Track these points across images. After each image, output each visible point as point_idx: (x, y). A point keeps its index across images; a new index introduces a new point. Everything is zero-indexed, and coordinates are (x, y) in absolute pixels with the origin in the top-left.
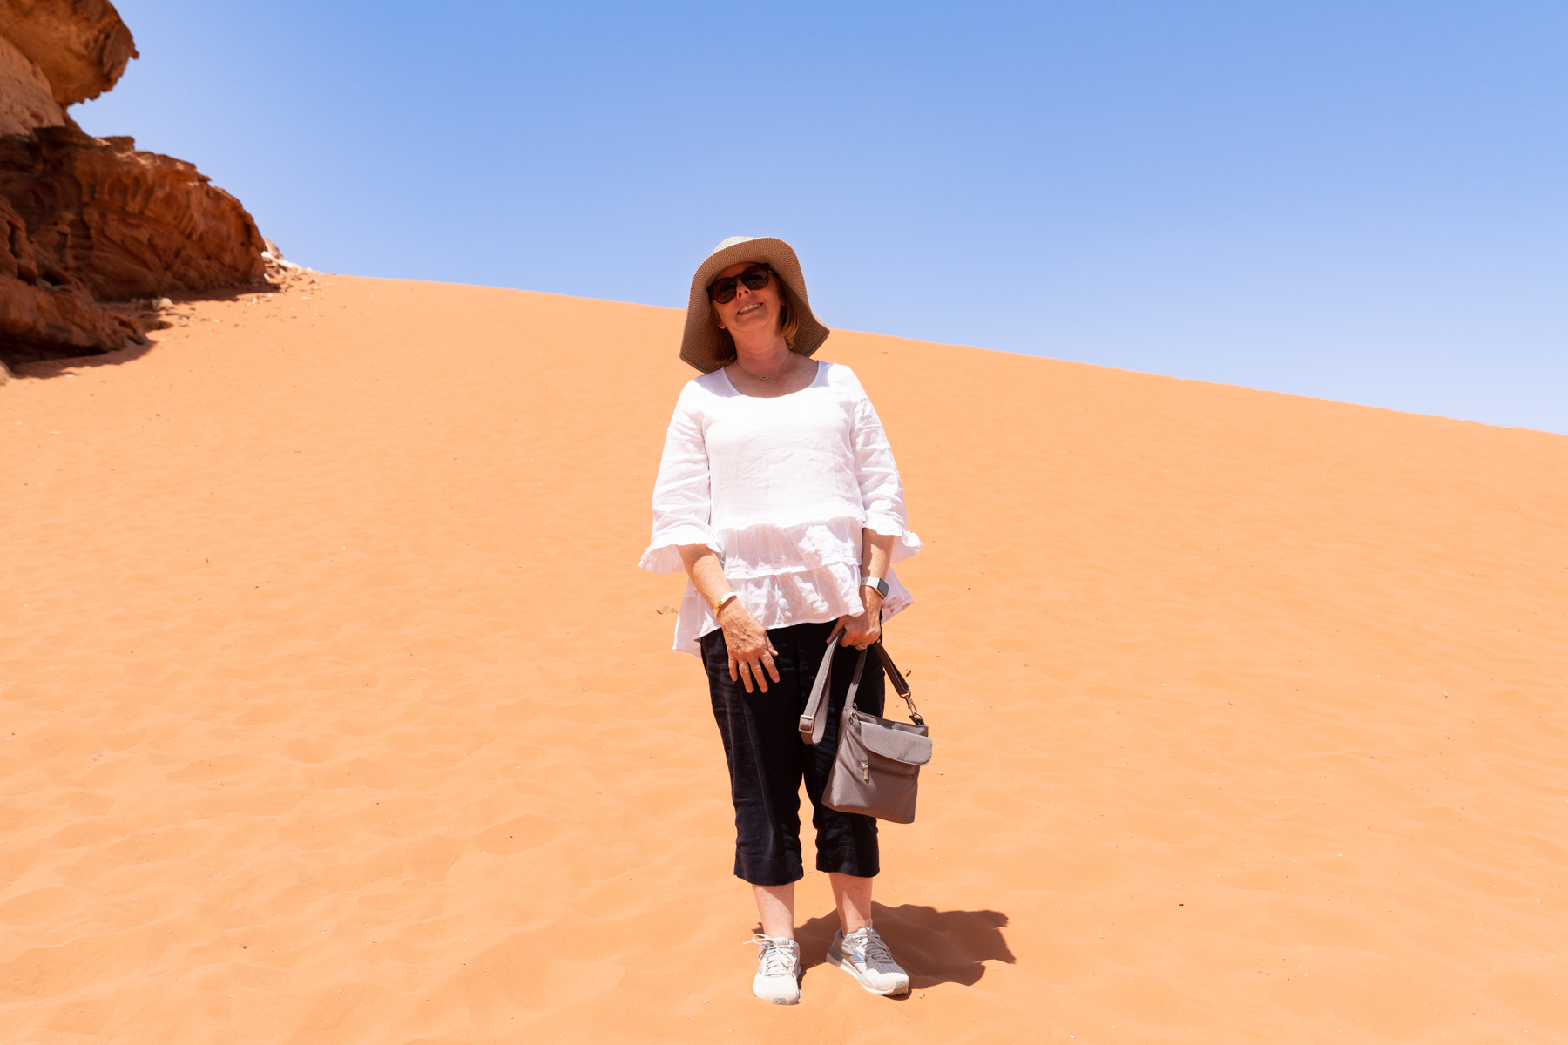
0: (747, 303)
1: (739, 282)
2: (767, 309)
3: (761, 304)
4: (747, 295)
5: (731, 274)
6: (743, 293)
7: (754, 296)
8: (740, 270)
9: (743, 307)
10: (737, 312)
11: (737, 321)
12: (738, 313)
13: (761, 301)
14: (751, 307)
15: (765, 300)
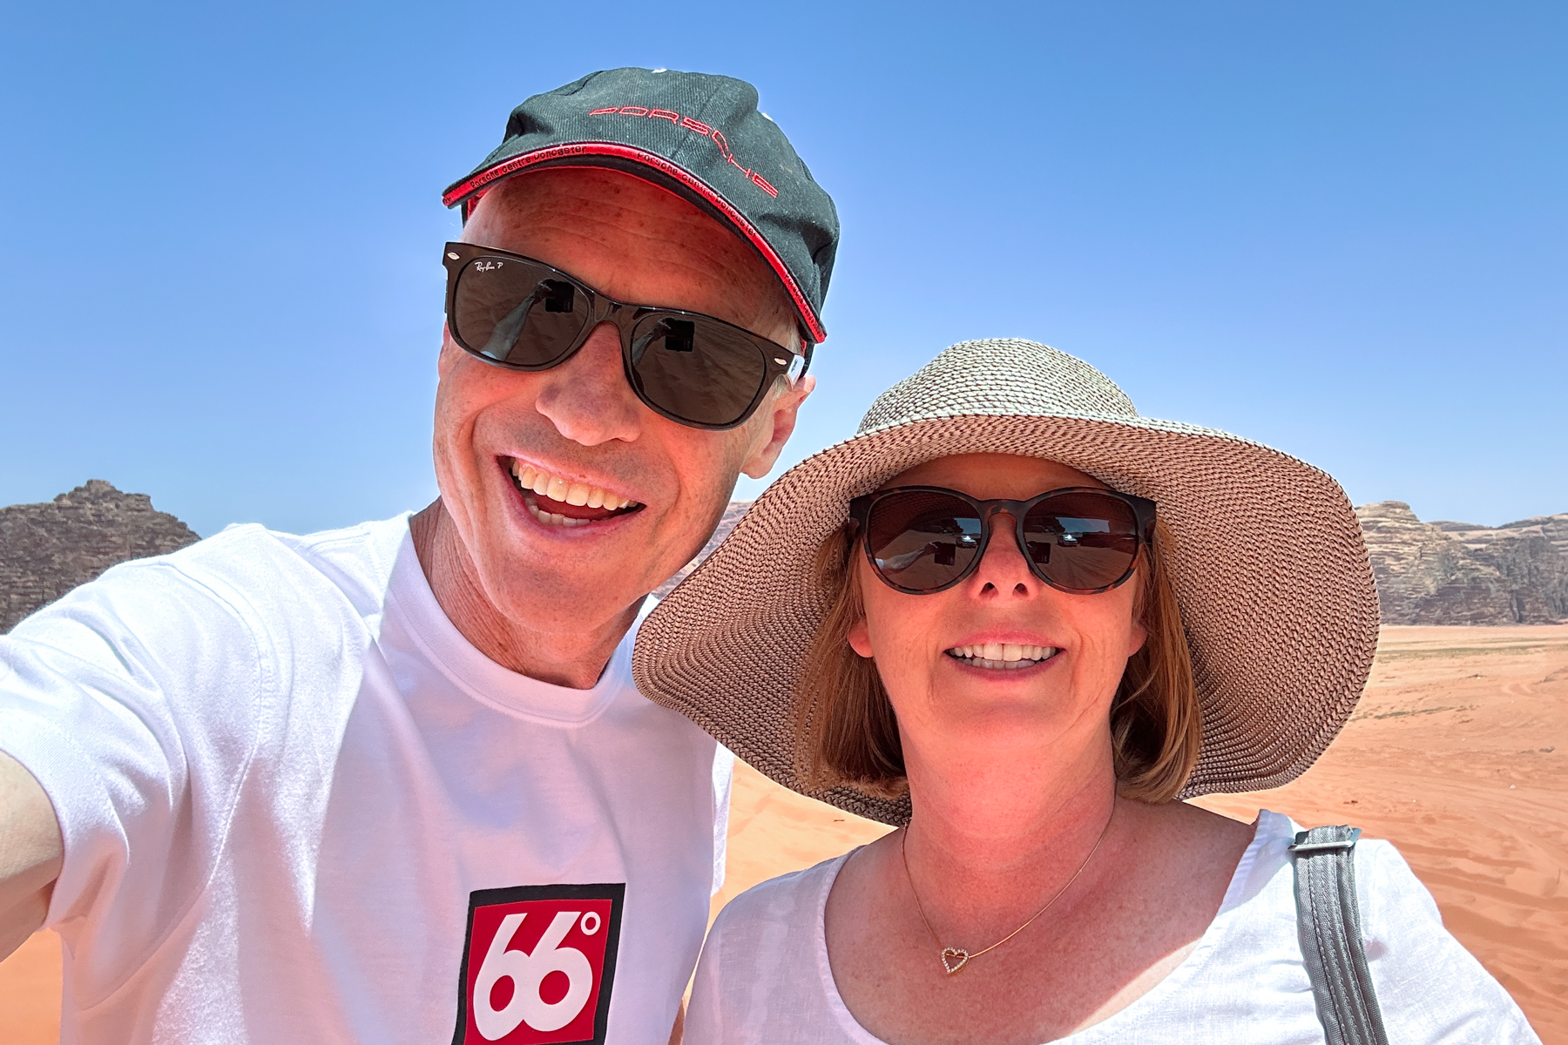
0: (1006, 634)
1: (1003, 536)
2: (1073, 681)
3: (1058, 651)
4: (1018, 601)
5: (977, 483)
6: (1006, 586)
7: (1042, 615)
8: (1025, 485)
9: (981, 639)
10: (946, 646)
11: (935, 682)
12: (949, 653)
13: (1061, 641)
14: (1014, 654)
15: (1078, 642)
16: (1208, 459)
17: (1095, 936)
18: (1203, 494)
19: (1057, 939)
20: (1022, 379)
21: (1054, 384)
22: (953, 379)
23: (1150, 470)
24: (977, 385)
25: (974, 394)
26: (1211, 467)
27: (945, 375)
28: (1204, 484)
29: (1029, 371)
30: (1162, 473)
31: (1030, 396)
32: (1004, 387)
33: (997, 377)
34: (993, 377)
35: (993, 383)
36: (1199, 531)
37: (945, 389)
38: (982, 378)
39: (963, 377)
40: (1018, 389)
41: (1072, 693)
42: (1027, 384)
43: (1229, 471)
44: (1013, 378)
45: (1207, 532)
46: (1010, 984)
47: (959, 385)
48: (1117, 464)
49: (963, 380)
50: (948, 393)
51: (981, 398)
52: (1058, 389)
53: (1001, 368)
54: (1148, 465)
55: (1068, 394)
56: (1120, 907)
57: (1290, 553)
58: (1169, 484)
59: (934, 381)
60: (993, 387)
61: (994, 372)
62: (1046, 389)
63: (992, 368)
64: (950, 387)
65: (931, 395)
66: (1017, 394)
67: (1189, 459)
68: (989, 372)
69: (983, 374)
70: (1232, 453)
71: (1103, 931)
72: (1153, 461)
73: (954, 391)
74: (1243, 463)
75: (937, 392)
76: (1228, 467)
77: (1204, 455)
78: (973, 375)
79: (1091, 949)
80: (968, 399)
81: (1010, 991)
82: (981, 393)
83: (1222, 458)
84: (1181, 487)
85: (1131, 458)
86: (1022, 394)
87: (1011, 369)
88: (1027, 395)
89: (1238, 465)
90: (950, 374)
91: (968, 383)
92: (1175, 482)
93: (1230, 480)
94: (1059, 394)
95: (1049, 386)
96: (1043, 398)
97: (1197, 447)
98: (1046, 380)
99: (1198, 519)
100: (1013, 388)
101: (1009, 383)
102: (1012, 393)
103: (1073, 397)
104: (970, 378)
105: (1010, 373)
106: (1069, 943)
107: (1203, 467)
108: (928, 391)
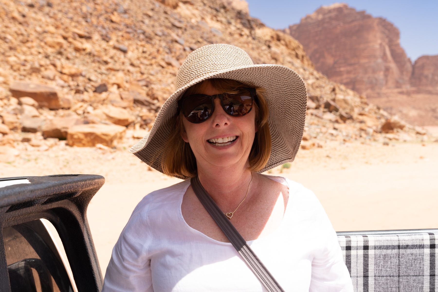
3: (237, 137)
13: (238, 134)
15: (242, 134)
16: (275, 75)
17: (256, 208)
18: (272, 87)
19: (247, 209)
20: (223, 58)
21: (232, 59)
22: (205, 59)
23: (259, 81)
24: (212, 60)
25: (211, 63)
26: (275, 77)
27: (202, 57)
28: (273, 83)
29: (225, 56)
30: (262, 81)
31: (226, 63)
32: (219, 61)
33: (217, 58)
34: (216, 58)
35: (216, 60)
36: (271, 98)
37: (203, 62)
38: (213, 58)
39: (207, 58)
40: (223, 61)
41: (242, 148)
42: (225, 60)
43: (280, 78)
44: (221, 58)
45: (273, 98)
46: (237, 219)
47: (207, 60)
48: (250, 80)
49: (208, 59)
50: (204, 63)
51: (213, 64)
52: (233, 61)
53: (217, 55)
54: (258, 80)
55: (236, 62)
56: (261, 201)
57: (290, 107)
58: (263, 84)
59: (199, 59)
60: (216, 61)
61: (216, 57)
62: (230, 61)
63: (215, 55)
64: (204, 61)
65: (199, 64)
66: (223, 62)
67: (270, 76)
68: (215, 57)
69: (213, 57)
70: (281, 73)
71: (258, 207)
72: (260, 78)
73: (205, 62)
74: (284, 76)
75: (201, 62)
76: (280, 77)
77: (274, 74)
78: (210, 58)
79: (256, 211)
80: (210, 64)
81: (238, 221)
82: (213, 62)
83: (278, 75)
84: (267, 85)
85: (254, 78)
86: (224, 63)
87: (220, 55)
88: (225, 63)
89: (282, 77)
90: (204, 57)
91: (209, 60)
92: (265, 84)
93: (280, 81)
94: (233, 62)
95: (231, 60)
96: (229, 63)
97: (272, 72)
98: (230, 58)
99: (271, 94)
100: (221, 61)
101: (220, 60)
102: (221, 62)
103: (237, 62)
104: (209, 58)
105: (220, 57)
106: (250, 210)
107: (273, 78)
108: (198, 62)
